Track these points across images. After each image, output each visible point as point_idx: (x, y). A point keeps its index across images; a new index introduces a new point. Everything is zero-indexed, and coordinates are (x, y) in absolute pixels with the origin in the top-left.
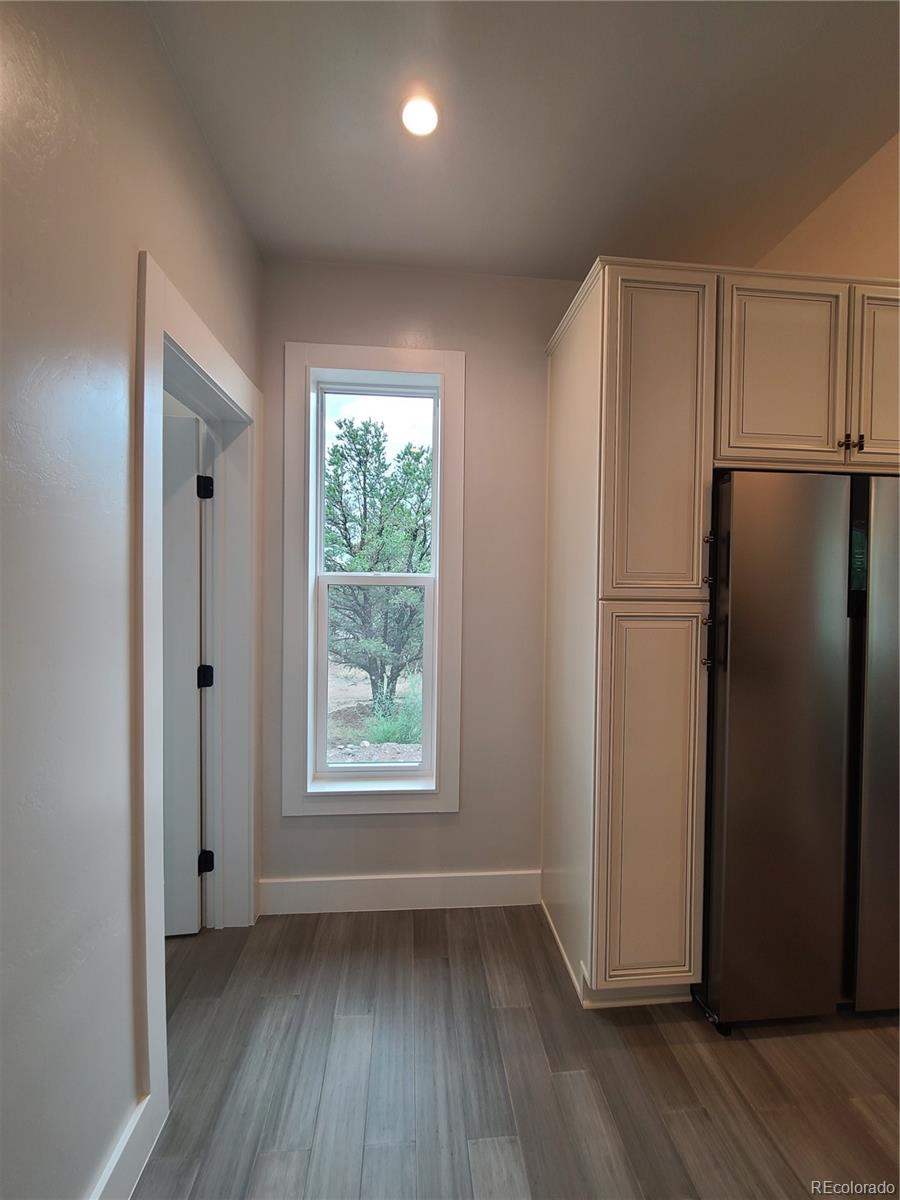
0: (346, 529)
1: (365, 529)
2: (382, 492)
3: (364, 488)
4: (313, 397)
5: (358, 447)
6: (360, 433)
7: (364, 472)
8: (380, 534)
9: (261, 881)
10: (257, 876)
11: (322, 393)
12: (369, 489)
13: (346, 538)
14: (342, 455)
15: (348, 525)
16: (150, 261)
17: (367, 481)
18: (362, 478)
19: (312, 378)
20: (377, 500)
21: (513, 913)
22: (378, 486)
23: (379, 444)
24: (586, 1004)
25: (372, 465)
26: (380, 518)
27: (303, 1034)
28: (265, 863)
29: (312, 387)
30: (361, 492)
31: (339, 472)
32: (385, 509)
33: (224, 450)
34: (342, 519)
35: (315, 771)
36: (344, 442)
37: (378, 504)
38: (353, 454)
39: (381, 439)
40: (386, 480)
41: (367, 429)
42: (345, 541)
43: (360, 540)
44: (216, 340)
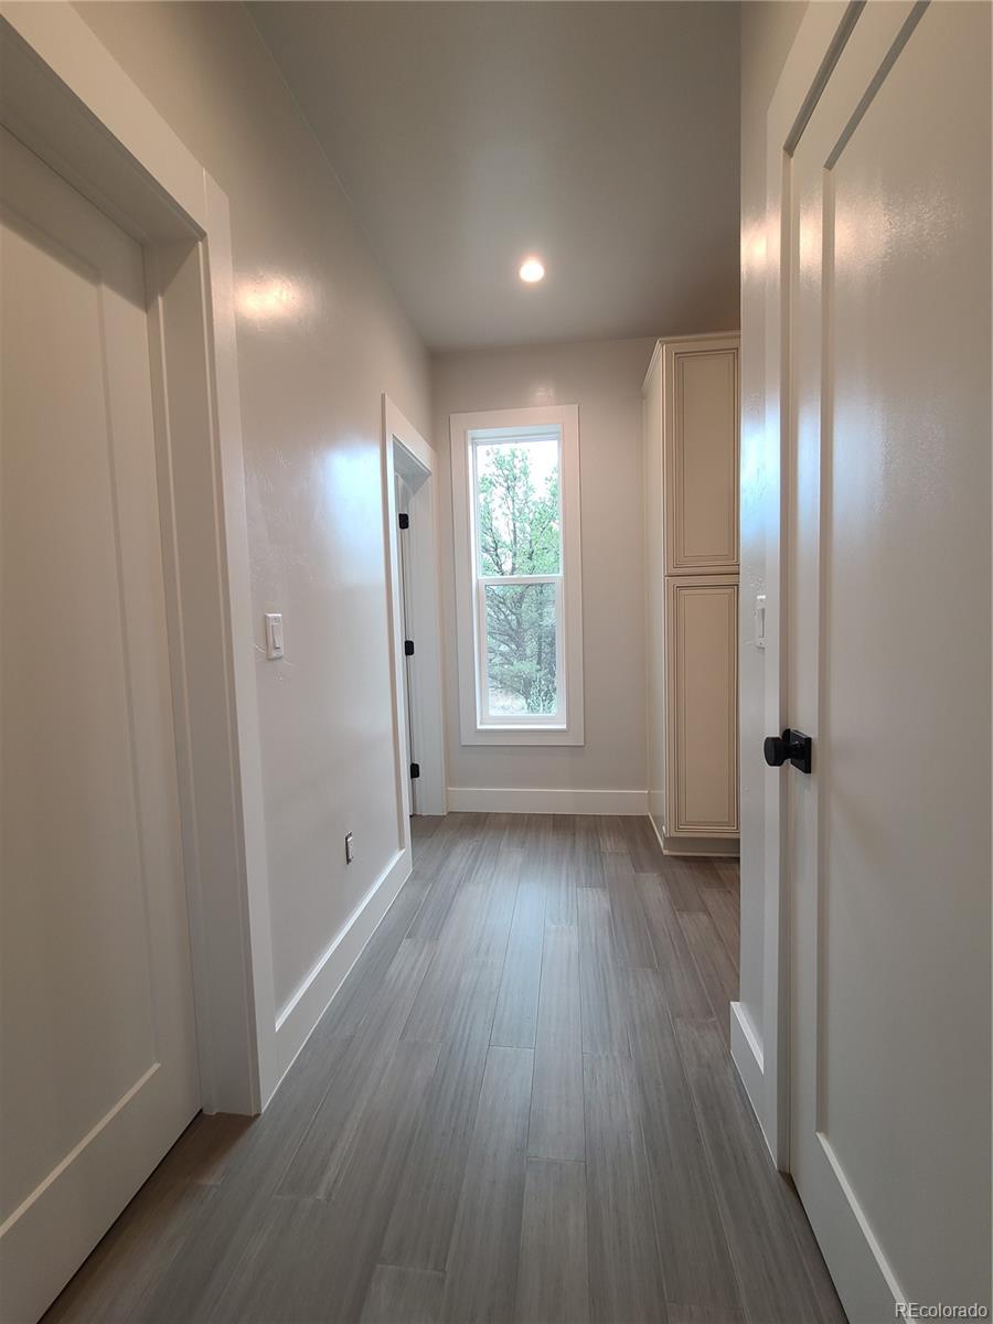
0: (497, 555)
1: (515, 555)
2: (531, 516)
3: (513, 514)
4: (470, 448)
5: (506, 472)
6: (507, 458)
7: (512, 498)
8: (530, 558)
9: (450, 789)
10: (446, 786)
11: (475, 444)
12: (517, 514)
13: (497, 564)
14: (491, 483)
15: (499, 551)
16: (388, 399)
17: (517, 506)
18: (510, 503)
19: (469, 437)
20: (526, 525)
21: (626, 819)
22: (526, 510)
23: (526, 467)
24: (665, 852)
25: (520, 491)
26: (530, 542)
27: (481, 855)
28: (451, 780)
29: (469, 442)
30: (510, 516)
31: (489, 500)
32: (535, 532)
33: (415, 493)
34: (494, 545)
35: (481, 719)
36: (494, 469)
37: (528, 529)
38: (501, 480)
39: (528, 463)
40: (534, 504)
41: (514, 454)
42: (496, 568)
43: (511, 566)
44: (409, 424)
